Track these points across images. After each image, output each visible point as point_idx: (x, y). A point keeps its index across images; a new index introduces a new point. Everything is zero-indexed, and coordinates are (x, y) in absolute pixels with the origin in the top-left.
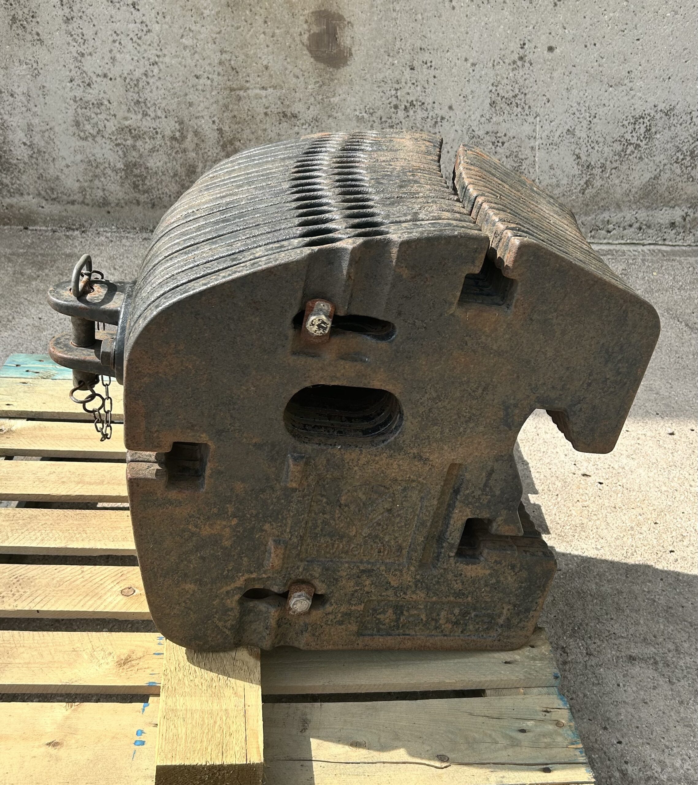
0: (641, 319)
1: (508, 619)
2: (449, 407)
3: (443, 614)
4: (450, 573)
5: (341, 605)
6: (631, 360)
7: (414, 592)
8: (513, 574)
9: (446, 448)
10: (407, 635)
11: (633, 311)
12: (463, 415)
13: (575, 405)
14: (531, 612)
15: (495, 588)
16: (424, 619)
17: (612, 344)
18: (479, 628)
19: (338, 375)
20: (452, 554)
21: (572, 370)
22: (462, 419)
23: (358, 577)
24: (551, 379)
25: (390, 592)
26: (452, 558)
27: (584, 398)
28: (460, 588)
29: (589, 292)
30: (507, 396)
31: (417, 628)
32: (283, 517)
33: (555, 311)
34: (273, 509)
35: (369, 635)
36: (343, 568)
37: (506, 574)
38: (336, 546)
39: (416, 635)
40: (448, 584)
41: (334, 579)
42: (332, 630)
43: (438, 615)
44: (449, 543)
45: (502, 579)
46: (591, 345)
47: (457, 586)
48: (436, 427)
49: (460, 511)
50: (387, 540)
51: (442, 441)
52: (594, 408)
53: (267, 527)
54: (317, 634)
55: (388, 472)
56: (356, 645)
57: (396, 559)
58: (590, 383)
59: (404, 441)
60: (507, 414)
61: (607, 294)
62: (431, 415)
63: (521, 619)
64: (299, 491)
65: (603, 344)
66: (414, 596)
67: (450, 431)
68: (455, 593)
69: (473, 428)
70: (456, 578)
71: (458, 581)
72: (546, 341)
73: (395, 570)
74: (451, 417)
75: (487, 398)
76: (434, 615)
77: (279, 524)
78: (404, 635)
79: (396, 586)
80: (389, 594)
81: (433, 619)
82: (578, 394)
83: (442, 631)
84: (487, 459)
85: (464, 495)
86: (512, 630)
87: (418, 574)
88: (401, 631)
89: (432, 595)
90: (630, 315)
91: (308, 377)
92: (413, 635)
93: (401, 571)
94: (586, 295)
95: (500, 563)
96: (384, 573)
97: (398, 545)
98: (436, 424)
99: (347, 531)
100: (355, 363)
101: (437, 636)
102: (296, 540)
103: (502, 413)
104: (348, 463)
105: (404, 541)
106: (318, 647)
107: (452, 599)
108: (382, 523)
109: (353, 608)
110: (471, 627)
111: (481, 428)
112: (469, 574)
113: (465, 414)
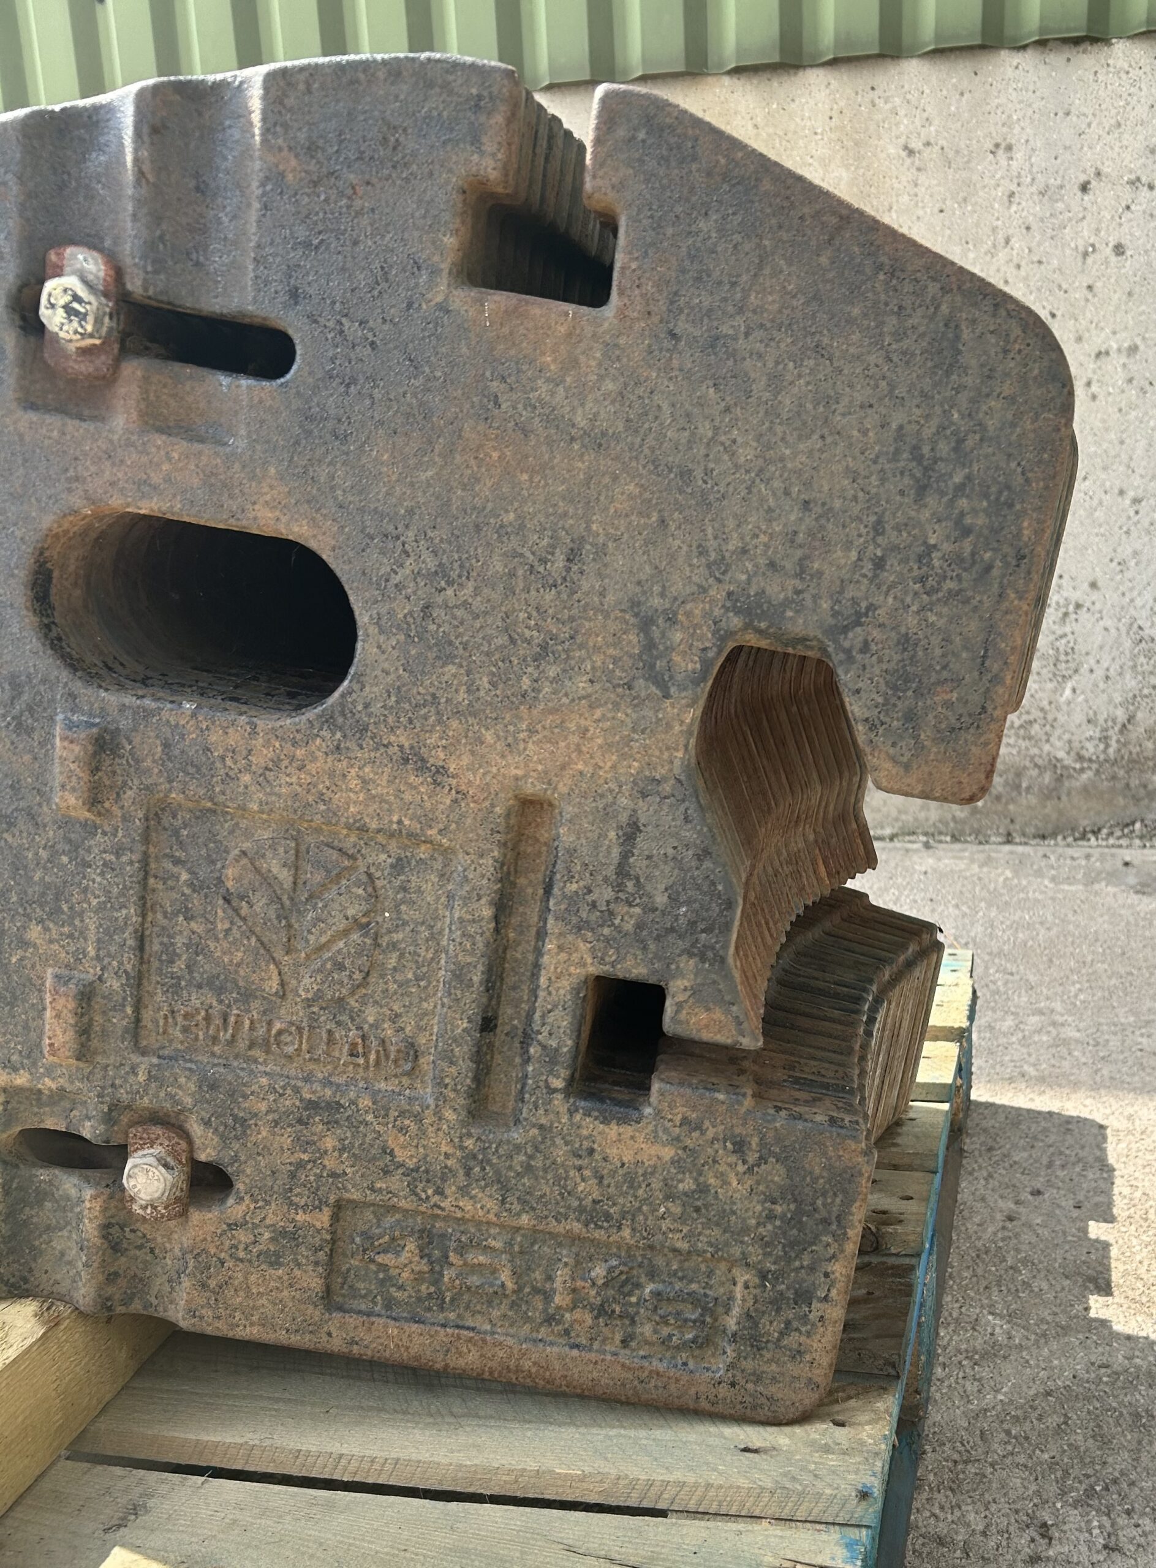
0: (1006, 352)
1: (749, 1316)
2: (477, 604)
3: (561, 1275)
4: (559, 1141)
5: (268, 1203)
6: (994, 489)
7: (464, 1191)
8: (741, 1168)
9: (489, 737)
10: (468, 1328)
11: (974, 321)
12: (522, 635)
13: (845, 629)
14: (815, 1305)
15: (697, 1210)
16: (510, 1285)
17: (928, 432)
18: (670, 1336)
19: (156, 478)
20: (558, 1083)
21: (819, 510)
22: (523, 650)
23: (300, 1121)
24: (763, 538)
25: (396, 1182)
26: (560, 1096)
27: (872, 607)
28: (596, 1195)
29: (829, 253)
30: (639, 583)
31: (496, 1313)
32: (71, 908)
33: (741, 310)
34: (42, 879)
35: (359, 1312)
36: (255, 1088)
37: (722, 1168)
38: (232, 1019)
39: (493, 1333)
40: (558, 1179)
41: (236, 1118)
42: (253, 1278)
43: (550, 1278)
44: (544, 1047)
45: (712, 1181)
46: (865, 433)
47: (587, 1188)
48: (451, 669)
49: (561, 948)
50: (371, 1019)
51: (474, 715)
52: (905, 642)
53: (34, 933)
54: (213, 1283)
55: (338, 799)
56: (325, 1338)
57: (405, 1081)
58: (882, 559)
59: (367, 706)
60: (650, 646)
61: (884, 259)
62: (432, 627)
63: (788, 1323)
64: (104, 833)
65: (901, 427)
66: (467, 1204)
67: (494, 685)
68: (581, 1209)
69: (556, 680)
70: (578, 1162)
71: (587, 1173)
72: (727, 410)
73: (402, 1114)
74: (488, 639)
75: (585, 586)
76: (538, 1275)
77: (66, 930)
78: (458, 1327)
79: (411, 1164)
80: (394, 1187)
81: (536, 1291)
82: (850, 592)
83: (567, 1332)
84: (613, 785)
85: (565, 896)
86: (768, 1355)
87: (470, 1135)
88: (452, 1316)
89: (517, 1207)
90: (966, 334)
91: (77, 479)
92: (485, 1332)
93: (418, 1118)
94: (824, 260)
95: (699, 1127)
96: (370, 1118)
97: (405, 1040)
98: (449, 659)
99: (254, 977)
100: (198, 446)
101: (552, 1344)
102: (116, 985)
103: (633, 637)
104: (223, 758)
105: (420, 1029)
106: (218, 1324)
107: (577, 1227)
108: (347, 963)
109: (300, 1217)
110: (647, 1330)
111: (581, 684)
112: (613, 1152)
113: (527, 633)
